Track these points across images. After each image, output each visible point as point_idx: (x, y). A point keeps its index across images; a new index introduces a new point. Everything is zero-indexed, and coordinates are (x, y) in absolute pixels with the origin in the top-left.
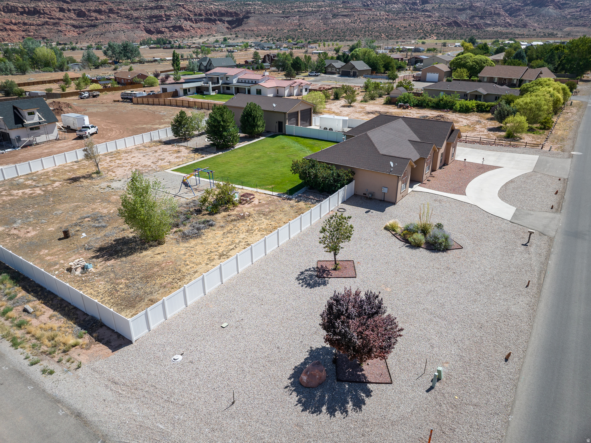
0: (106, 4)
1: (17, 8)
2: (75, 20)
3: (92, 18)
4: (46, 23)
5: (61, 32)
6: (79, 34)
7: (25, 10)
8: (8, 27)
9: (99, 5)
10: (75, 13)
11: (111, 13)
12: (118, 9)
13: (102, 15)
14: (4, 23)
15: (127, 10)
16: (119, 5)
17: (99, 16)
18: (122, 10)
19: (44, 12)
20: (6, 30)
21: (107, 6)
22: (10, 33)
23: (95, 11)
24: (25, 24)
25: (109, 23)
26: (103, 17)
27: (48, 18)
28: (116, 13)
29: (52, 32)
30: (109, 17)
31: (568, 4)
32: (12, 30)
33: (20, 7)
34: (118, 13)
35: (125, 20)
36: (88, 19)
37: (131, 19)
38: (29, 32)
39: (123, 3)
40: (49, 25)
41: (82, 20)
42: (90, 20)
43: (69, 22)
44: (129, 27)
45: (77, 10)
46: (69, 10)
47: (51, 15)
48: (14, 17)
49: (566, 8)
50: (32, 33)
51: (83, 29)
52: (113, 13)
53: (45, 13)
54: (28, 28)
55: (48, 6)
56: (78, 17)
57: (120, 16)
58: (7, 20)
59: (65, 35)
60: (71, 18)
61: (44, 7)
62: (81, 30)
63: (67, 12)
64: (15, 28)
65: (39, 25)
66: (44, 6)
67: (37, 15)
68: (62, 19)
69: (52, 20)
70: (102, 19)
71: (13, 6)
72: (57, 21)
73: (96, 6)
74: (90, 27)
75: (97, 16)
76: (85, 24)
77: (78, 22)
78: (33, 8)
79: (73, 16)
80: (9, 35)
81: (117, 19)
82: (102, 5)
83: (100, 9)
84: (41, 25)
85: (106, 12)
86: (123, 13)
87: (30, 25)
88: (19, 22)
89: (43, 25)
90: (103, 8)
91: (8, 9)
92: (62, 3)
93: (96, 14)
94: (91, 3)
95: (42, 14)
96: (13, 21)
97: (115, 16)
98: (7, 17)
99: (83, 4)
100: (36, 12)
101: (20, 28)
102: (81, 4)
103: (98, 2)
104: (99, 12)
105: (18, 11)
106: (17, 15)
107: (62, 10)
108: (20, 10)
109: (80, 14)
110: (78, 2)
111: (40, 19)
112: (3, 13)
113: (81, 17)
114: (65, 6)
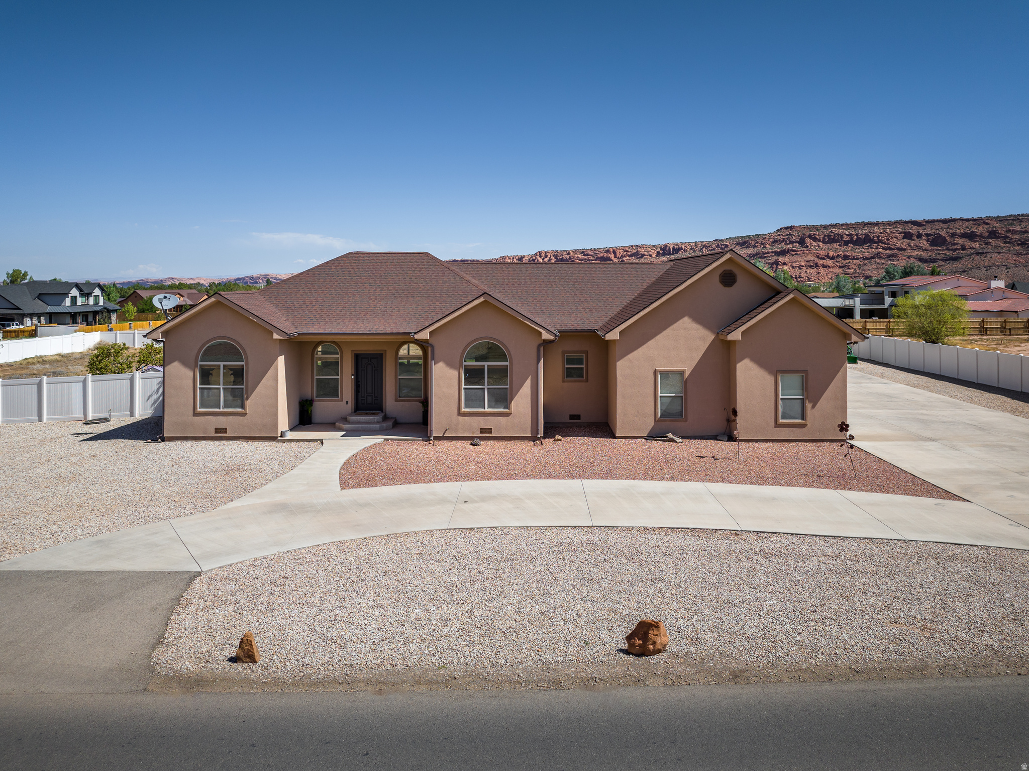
0: (987, 224)
1: (842, 236)
2: (926, 250)
3: (956, 247)
4: (878, 255)
7: (852, 238)
8: (821, 262)
9: (972, 226)
10: (928, 241)
11: (992, 238)
12: (1008, 231)
13: (974, 242)
14: (818, 257)
16: (1012, 224)
17: (968, 243)
18: (1014, 232)
19: (878, 239)
20: (817, 265)
21: (987, 226)
22: (821, 270)
23: (964, 236)
24: (846, 257)
25: (983, 253)
26: (976, 245)
27: (883, 248)
28: (1002, 237)
30: (987, 244)
32: (824, 266)
33: (847, 235)
34: (1006, 237)
35: (1017, 248)
36: (948, 249)
38: (849, 269)
39: (1021, 221)
40: (880, 258)
41: (938, 250)
42: (952, 250)
43: (915, 253)
44: (1021, 260)
45: (932, 235)
46: (919, 236)
47: (888, 244)
48: (835, 249)
50: (852, 270)
52: (997, 238)
53: (880, 241)
54: (849, 262)
55: (888, 231)
56: (931, 245)
57: (1009, 243)
58: (823, 253)
60: (919, 248)
61: (881, 233)
63: (915, 238)
64: (830, 263)
65: (867, 259)
66: (882, 231)
67: (868, 245)
68: (905, 250)
69: (888, 251)
70: (973, 248)
71: (838, 234)
72: (897, 252)
73: (967, 228)
74: (948, 260)
75: (966, 243)
76: (940, 257)
77: (930, 254)
78: (865, 234)
79: (924, 243)
80: (819, 273)
81: (1002, 248)
82: (979, 225)
83: (973, 232)
84: (869, 259)
85: (983, 237)
86: (1016, 237)
87: (853, 259)
88: (838, 255)
89: (872, 258)
90: (980, 230)
91: (829, 239)
92: (910, 226)
93: (964, 240)
94: (961, 223)
95: (875, 243)
96: (831, 254)
97: (1000, 242)
98: (823, 249)
99: (945, 226)
100: (868, 240)
101: (838, 264)
102: (942, 225)
103: (971, 222)
104: (971, 236)
105: (842, 240)
106: (840, 245)
107: (908, 236)
108: (846, 238)
109: (937, 241)
110: (936, 223)
111: (870, 250)
112: (821, 244)
113: (937, 246)
114: (914, 230)
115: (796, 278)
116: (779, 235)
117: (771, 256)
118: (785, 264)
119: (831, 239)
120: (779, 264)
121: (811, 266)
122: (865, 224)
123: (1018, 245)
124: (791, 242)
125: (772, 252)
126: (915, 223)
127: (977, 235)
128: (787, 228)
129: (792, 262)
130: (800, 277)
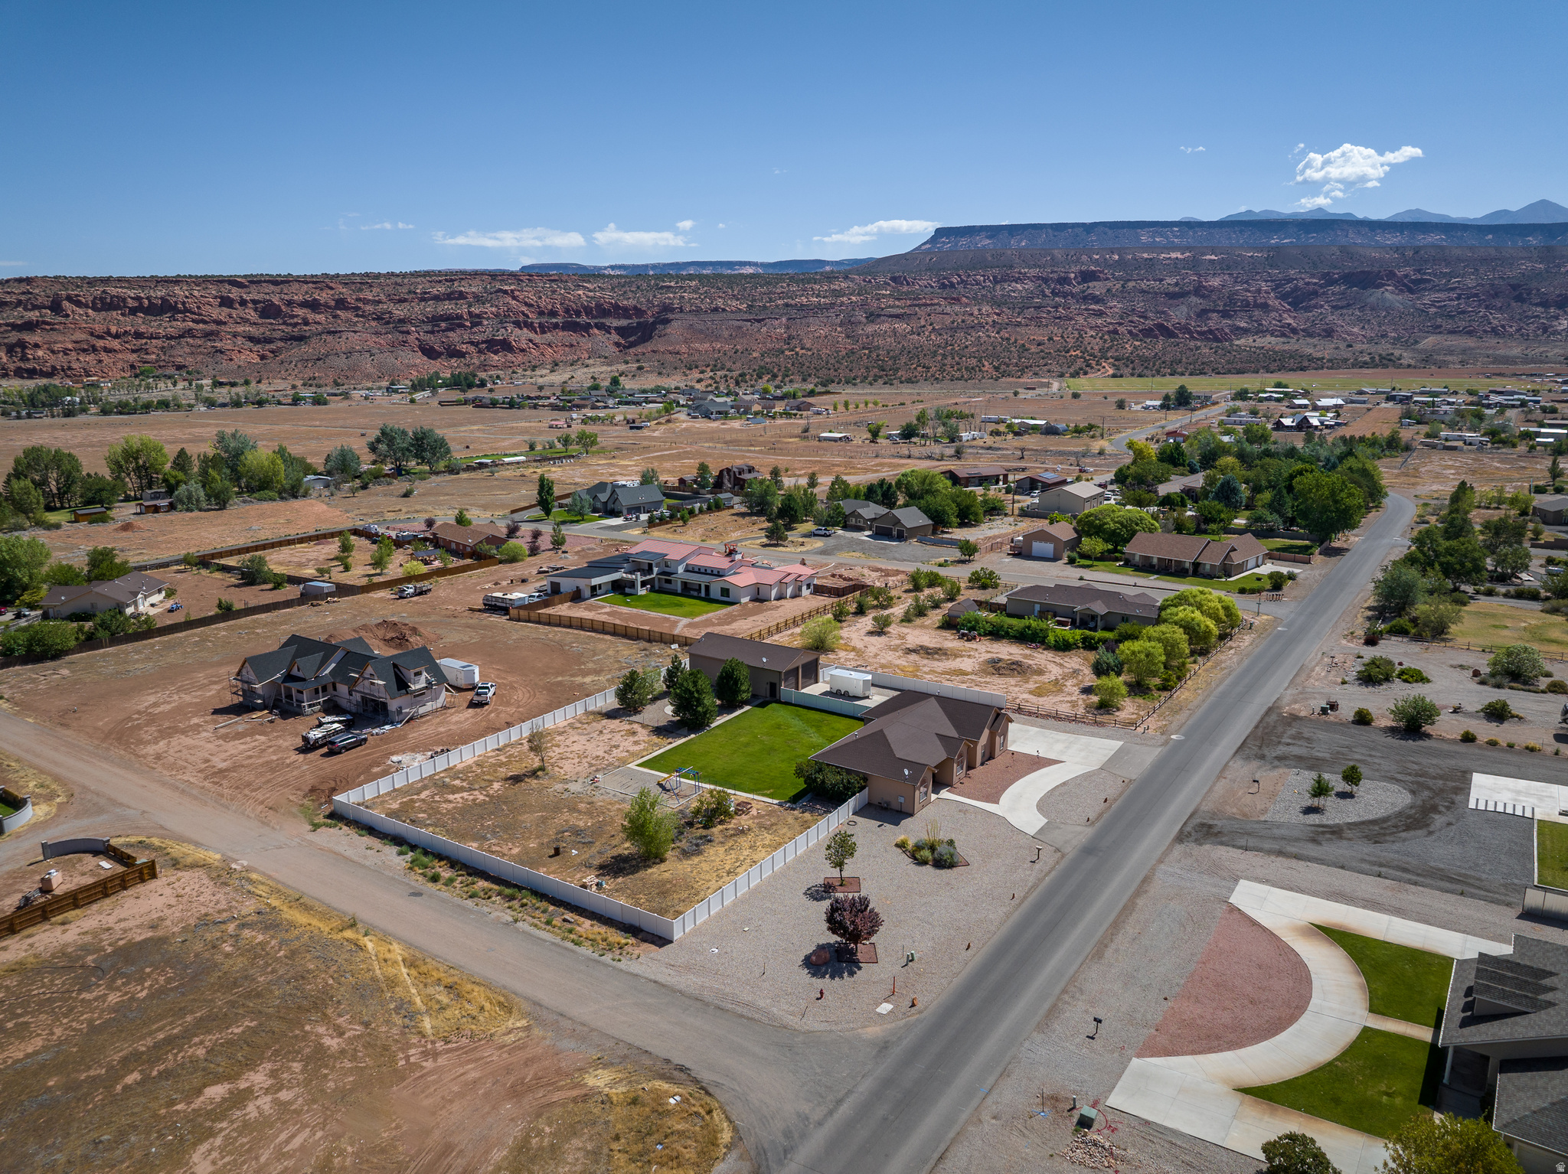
0: (331, 288)
1: (124, 300)
2: (255, 324)
3: (295, 320)
4: (189, 333)
5: (222, 352)
6: (263, 357)
7: (141, 304)
8: (100, 343)
9: (313, 289)
10: (256, 310)
11: (341, 309)
12: (358, 300)
13: (319, 313)
14: (92, 334)
15: (380, 302)
16: (361, 290)
17: (311, 316)
18: (366, 301)
19: (184, 307)
20: (94, 349)
21: (332, 292)
22: (103, 356)
23: (304, 304)
24: (138, 335)
25: (336, 332)
26: (321, 318)
27: (193, 321)
28: (353, 308)
29: (201, 353)
30: (335, 317)
31: (1428, 281)
32: (107, 350)
33: (132, 298)
34: (357, 308)
35: (374, 324)
36: (285, 323)
37: (388, 323)
38: (147, 354)
39: (371, 286)
40: (194, 337)
41: (271, 324)
42: (291, 324)
43: (240, 329)
44: (383, 343)
45: (260, 302)
46: (243, 303)
47: (200, 314)
48: (117, 321)
49: (1425, 289)
50: (154, 357)
51: (273, 346)
52: (347, 309)
53: (187, 310)
54: (146, 343)
55: (196, 293)
56: (260, 317)
57: (362, 316)
58: (99, 328)
59: (231, 360)
60: (246, 321)
61: (187, 297)
62: (268, 347)
63: (238, 306)
64: (115, 344)
65: (172, 338)
66: (187, 293)
67: (169, 315)
68: (225, 323)
69: (201, 325)
70: (319, 323)
71: (117, 297)
72: (214, 327)
73: (307, 293)
74: (290, 340)
75: (308, 316)
76: (278, 335)
77: (262, 330)
78: (162, 298)
79: (251, 314)
80: (100, 361)
81: (355, 324)
82: (322, 290)
83: (315, 299)
84: (176, 338)
85: (329, 307)
86: (369, 308)
87: (151, 337)
88: (126, 332)
89: (181, 336)
90: (323, 296)
91: (102, 303)
92: (228, 287)
93: (305, 310)
94: (297, 285)
95: (180, 312)
96: (114, 329)
97: (349, 315)
98: (99, 320)
99: (277, 289)
100: (165, 308)
101: (127, 345)
102: (272, 287)
103: (310, 285)
104: (314, 306)
105: (125, 307)
106: (122, 314)
107: (226, 302)
108: (131, 303)
109: (268, 311)
110: (264, 285)
111: (175, 323)
112: (90, 311)
113: (269, 318)
114: (235, 293)
115: (63, 370)
116: (9, 293)
117: (6, 331)
118: (36, 346)
119: (106, 304)
120: (27, 347)
121: (84, 350)
122: (158, 282)
123: (374, 319)
124: (35, 307)
125: (7, 325)
126: (233, 282)
127: (320, 304)
128: (20, 280)
129: (49, 343)
130: (70, 368)
